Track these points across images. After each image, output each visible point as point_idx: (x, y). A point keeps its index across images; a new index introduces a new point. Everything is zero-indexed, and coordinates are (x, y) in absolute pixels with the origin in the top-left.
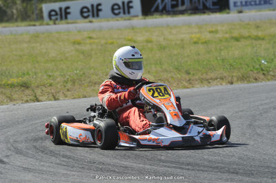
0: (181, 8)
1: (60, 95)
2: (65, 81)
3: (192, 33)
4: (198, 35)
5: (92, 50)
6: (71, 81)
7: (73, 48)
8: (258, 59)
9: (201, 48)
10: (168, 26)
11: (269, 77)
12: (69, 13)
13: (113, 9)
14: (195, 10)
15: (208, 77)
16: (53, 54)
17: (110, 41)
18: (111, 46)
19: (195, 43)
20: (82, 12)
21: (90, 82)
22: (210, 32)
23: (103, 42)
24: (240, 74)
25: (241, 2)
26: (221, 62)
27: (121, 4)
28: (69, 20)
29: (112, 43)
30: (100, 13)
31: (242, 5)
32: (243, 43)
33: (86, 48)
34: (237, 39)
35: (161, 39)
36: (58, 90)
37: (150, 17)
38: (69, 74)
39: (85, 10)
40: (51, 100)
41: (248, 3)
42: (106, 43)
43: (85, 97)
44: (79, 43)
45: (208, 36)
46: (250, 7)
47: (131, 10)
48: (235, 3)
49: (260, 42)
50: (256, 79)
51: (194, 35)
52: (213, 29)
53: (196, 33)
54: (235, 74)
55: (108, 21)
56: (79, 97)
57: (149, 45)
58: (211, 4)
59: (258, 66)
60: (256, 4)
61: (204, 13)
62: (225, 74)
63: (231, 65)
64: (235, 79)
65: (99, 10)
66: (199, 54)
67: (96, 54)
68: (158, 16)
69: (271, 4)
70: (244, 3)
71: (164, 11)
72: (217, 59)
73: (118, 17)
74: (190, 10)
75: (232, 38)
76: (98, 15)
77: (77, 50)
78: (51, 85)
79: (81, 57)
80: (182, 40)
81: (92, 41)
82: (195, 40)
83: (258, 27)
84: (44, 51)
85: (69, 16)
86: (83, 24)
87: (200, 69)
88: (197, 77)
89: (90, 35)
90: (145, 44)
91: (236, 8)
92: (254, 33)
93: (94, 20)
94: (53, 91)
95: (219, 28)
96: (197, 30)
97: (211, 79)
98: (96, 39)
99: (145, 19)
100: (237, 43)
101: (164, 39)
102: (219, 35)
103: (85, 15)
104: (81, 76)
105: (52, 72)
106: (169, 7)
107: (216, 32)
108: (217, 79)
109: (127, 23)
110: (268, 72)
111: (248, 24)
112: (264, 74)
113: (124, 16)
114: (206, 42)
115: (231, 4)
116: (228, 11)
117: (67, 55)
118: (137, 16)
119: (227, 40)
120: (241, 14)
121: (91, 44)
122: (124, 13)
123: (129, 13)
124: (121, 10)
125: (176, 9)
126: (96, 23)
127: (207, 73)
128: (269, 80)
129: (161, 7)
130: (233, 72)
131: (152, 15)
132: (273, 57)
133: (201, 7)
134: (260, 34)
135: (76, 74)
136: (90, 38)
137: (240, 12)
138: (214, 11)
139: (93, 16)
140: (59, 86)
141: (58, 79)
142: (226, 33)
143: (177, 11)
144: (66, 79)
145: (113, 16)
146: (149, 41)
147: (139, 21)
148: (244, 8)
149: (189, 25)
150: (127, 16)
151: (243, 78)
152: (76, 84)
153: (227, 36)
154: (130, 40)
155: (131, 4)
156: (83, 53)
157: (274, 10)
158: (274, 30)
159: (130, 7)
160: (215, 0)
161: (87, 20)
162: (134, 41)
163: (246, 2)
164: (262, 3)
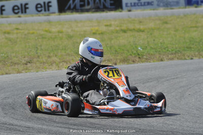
0: (87, 7)
3: (92, 26)
4: (97, 28)
5: (17, 38)
7: (3, 37)
9: (98, 37)
10: (75, 21)
11: (143, 60)
12: (4, 10)
13: (37, 8)
14: (98, 9)
17: (31, 32)
19: (94, 33)
20: (13, 9)
21: (11, 63)
22: (106, 26)
23: (26, 32)
24: (122, 57)
25: (131, 4)
27: (43, 4)
28: (4, 16)
29: (33, 33)
30: (27, 10)
31: (132, 6)
33: (14, 36)
34: (125, 31)
35: (69, 30)
37: (63, 14)
39: (16, 8)
42: (29, 33)
43: (7, 74)
44: (9, 33)
45: (104, 29)
46: (137, 7)
47: (50, 8)
48: (126, 4)
49: (141, 33)
50: (134, 61)
51: (94, 28)
52: (108, 24)
53: (95, 26)
54: (118, 58)
55: (33, 16)
56: (2, 74)
57: (61, 35)
58: (109, 4)
60: (141, 5)
61: (103, 11)
63: (116, 51)
64: (118, 61)
65: (26, 8)
67: (20, 41)
68: (69, 13)
69: (152, 5)
70: (133, 4)
71: (75, 9)
73: (40, 14)
74: (93, 9)
75: (121, 30)
76: (25, 12)
77: (6, 38)
79: (9, 43)
81: (18, 31)
82: (94, 31)
83: (141, 22)
85: (4, 12)
89: (17, 27)
90: (57, 34)
91: (127, 8)
92: (137, 26)
93: (22, 15)
95: (113, 23)
96: (96, 24)
98: (21, 30)
99: (60, 15)
100: (123, 34)
101: (72, 30)
102: (112, 28)
106: (78, 6)
107: (110, 25)
108: (105, 61)
109: (46, 18)
110: (143, 56)
111: (134, 20)
112: (139, 58)
114: (102, 33)
115: (124, 5)
116: (120, 10)
118: (54, 13)
119: (117, 32)
120: (130, 13)
121: (17, 33)
122: (45, 11)
123: (49, 10)
124: (43, 9)
125: (83, 8)
126: (24, 18)
129: (72, 7)
131: (65, 12)
132: (147, 45)
133: (102, 7)
134: (142, 27)
136: (17, 29)
137: (130, 11)
138: (110, 10)
139: (22, 12)
142: (117, 26)
145: (37, 12)
146: (60, 32)
147: (55, 17)
148: (133, 8)
149: (90, 20)
150: (47, 12)
153: (118, 28)
154: (46, 31)
155: (50, 4)
156: (10, 40)
157: (154, 10)
158: (152, 25)
159: (49, 6)
160: (112, 2)
161: (17, 15)
162: (50, 32)
163: (135, 3)
164: (146, 4)
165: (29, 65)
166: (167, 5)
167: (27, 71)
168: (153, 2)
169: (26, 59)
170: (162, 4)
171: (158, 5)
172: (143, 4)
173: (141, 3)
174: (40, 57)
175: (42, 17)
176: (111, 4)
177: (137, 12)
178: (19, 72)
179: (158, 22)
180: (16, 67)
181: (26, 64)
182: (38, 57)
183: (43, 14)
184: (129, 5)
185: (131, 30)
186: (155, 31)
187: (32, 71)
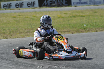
0: (53, 5)
1: (8, 37)
2: (10, 32)
4: (60, 15)
6: (12, 32)
7: (13, 19)
8: (83, 24)
9: (61, 19)
10: (49, 11)
11: (87, 31)
12: (11, 6)
13: (28, 5)
14: (59, 5)
15: (64, 31)
16: (5, 21)
17: (26, 17)
18: (27, 18)
19: (59, 18)
20: (16, 6)
21: (19, 32)
22: (65, 14)
23: (24, 17)
24: (76, 30)
25: (76, 3)
26: (69, 25)
27: (31, 3)
28: (11, 9)
29: (28, 17)
30: (23, 6)
31: (76, 4)
32: (77, 18)
33: (18, 19)
34: (75, 17)
36: (7, 35)
37: (42, 8)
38: (11, 29)
39: (17, 5)
40: (4, 39)
41: (79, 3)
42: (25, 17)
43: (18, 38)
44: (15, 17)
45: (64, 15)
46: (79, 4)
47: (35, 5)
48: (74, 3)
49: (83, 18)
50: (82, 32)
51: (58, 15)
53: (59, 14)
54: (74, 30)
55: (26, 9)
56: (15, 38)
58: (65, 3)
59: (82, 27)
60: (81, 4)
61: (62, 6)
62: (70, 30)
63: (73, 26)
64: (74, 32)
65: (22, 5)
66: (60, 22)
67: (21, 21)
68: (45, 8)
70: (77, 3)
71: (47, 6)
72: (67, 24)
73: (29, 8)
74: (57, 5)
75: (73, 16)
76: (22, 7)
77: (14, 20)
78: (4, 33)
79: (16, 22)
80: (54, 17)
81: (20, 16)
82: (59, 17)
83: (82, 12)
84: (2, 20)
85: (11, 7)
86: (17, 10)
87: (61, 27)
88: (60, 31)
89: (19, 14)
90: (40, 18)
91: (74, 5)
92: (81, 14)
93: (21, 8)
94: (5, 35)
95: (68, 12)
96: (59, 13)
97: (65, 31)
98: (21, 16)
99: (40, 8)
100: (74, 18)
102: (68, 15)
103: (17, 6)
104: (16, 30)
105: (5, 28)
106: (49, 4)
107: (67, 14)
108: (67, 31)
109: (33, 10)
110: (86, 29)
111: (79, 11)
112: (85, 30)
113: (32, 7)
114: (63, 18)
115: (72, 3)
116: (71, 6)
117: (10, 22)
118: (37, 7)
119: (71, 17)
120: (76, 7)
121: (19, 18)
123: (34, 6)
124: (31, 5)
126: (22, 10)
127: (63, 29)
128: (87, 32)
129: (46, 4)
130: (74, 29)
131: (43, 7)
132: (88, 24)
133: (61, 4)
134: (83, 15)
135: (14, 29)
136: (19, 15)
137: (76, 6)
138: (66, 6)
139: (20, 7)
140: (7, 33)
141: (7, 31)
142: (71, 14)
143: (52, 6)
144: (10, 31)
147: (38, 9)
148: (77, 5)
149: (56, 11)
150: (33, 7)
151: (77, 31)
152: (14, 33)
153: (71, 15)
154: (34, 16)
155: (35, 3)
156: (16, 21)
157: (88, 6)
158: (88, 13)
159: (34, 4)
160: (66, 2)
161: (18, 9)
162: (36, 17)
163: (78, 3)
164: (84, 3)
165: (28, 33)
166: (95, 3)
167: (28, 36)
168: (87, 2)
169: (27, 30)
170: (92, 3)
171: (90, 4)
172: (82, 3)
173: (81, 2)
174: (34, 30)
175: (31, 10)
176: (66, 3)
177: (80, 7)
178: (24, 37)
179: (91, 12)
180: (22, 34)
181: (27, 33)
182: (33, 29)
183: (31, 8)
184: (75, 3)
185: (78, 16)
186: (91, 16)
187: (30, 36)
